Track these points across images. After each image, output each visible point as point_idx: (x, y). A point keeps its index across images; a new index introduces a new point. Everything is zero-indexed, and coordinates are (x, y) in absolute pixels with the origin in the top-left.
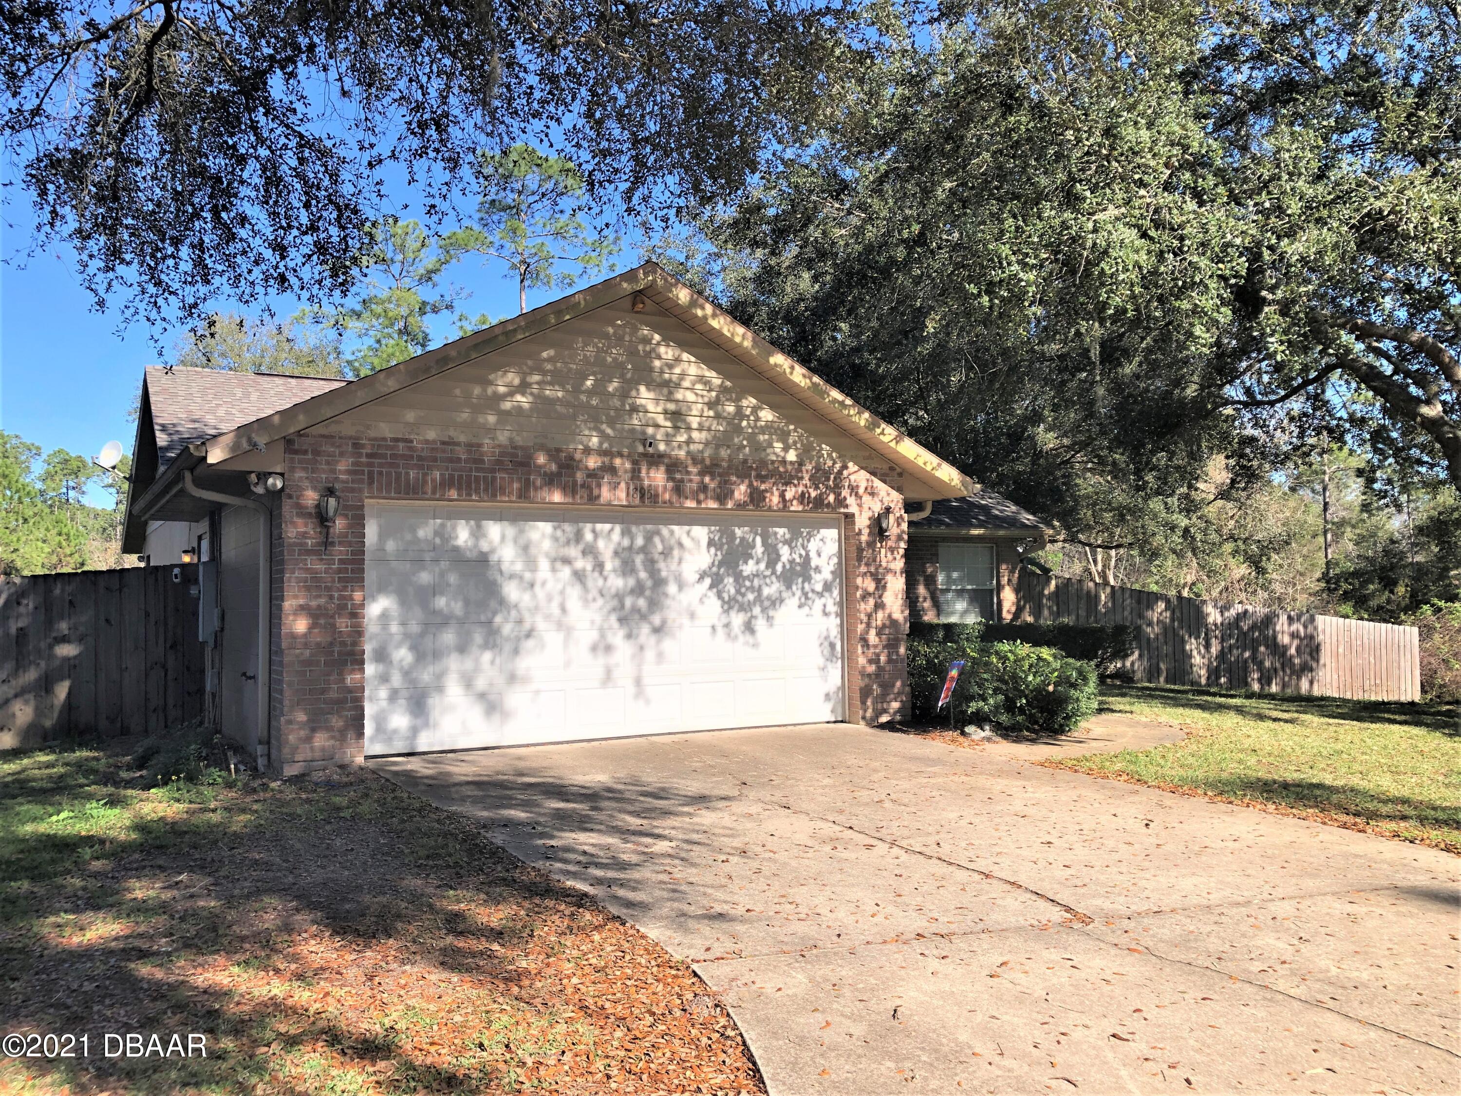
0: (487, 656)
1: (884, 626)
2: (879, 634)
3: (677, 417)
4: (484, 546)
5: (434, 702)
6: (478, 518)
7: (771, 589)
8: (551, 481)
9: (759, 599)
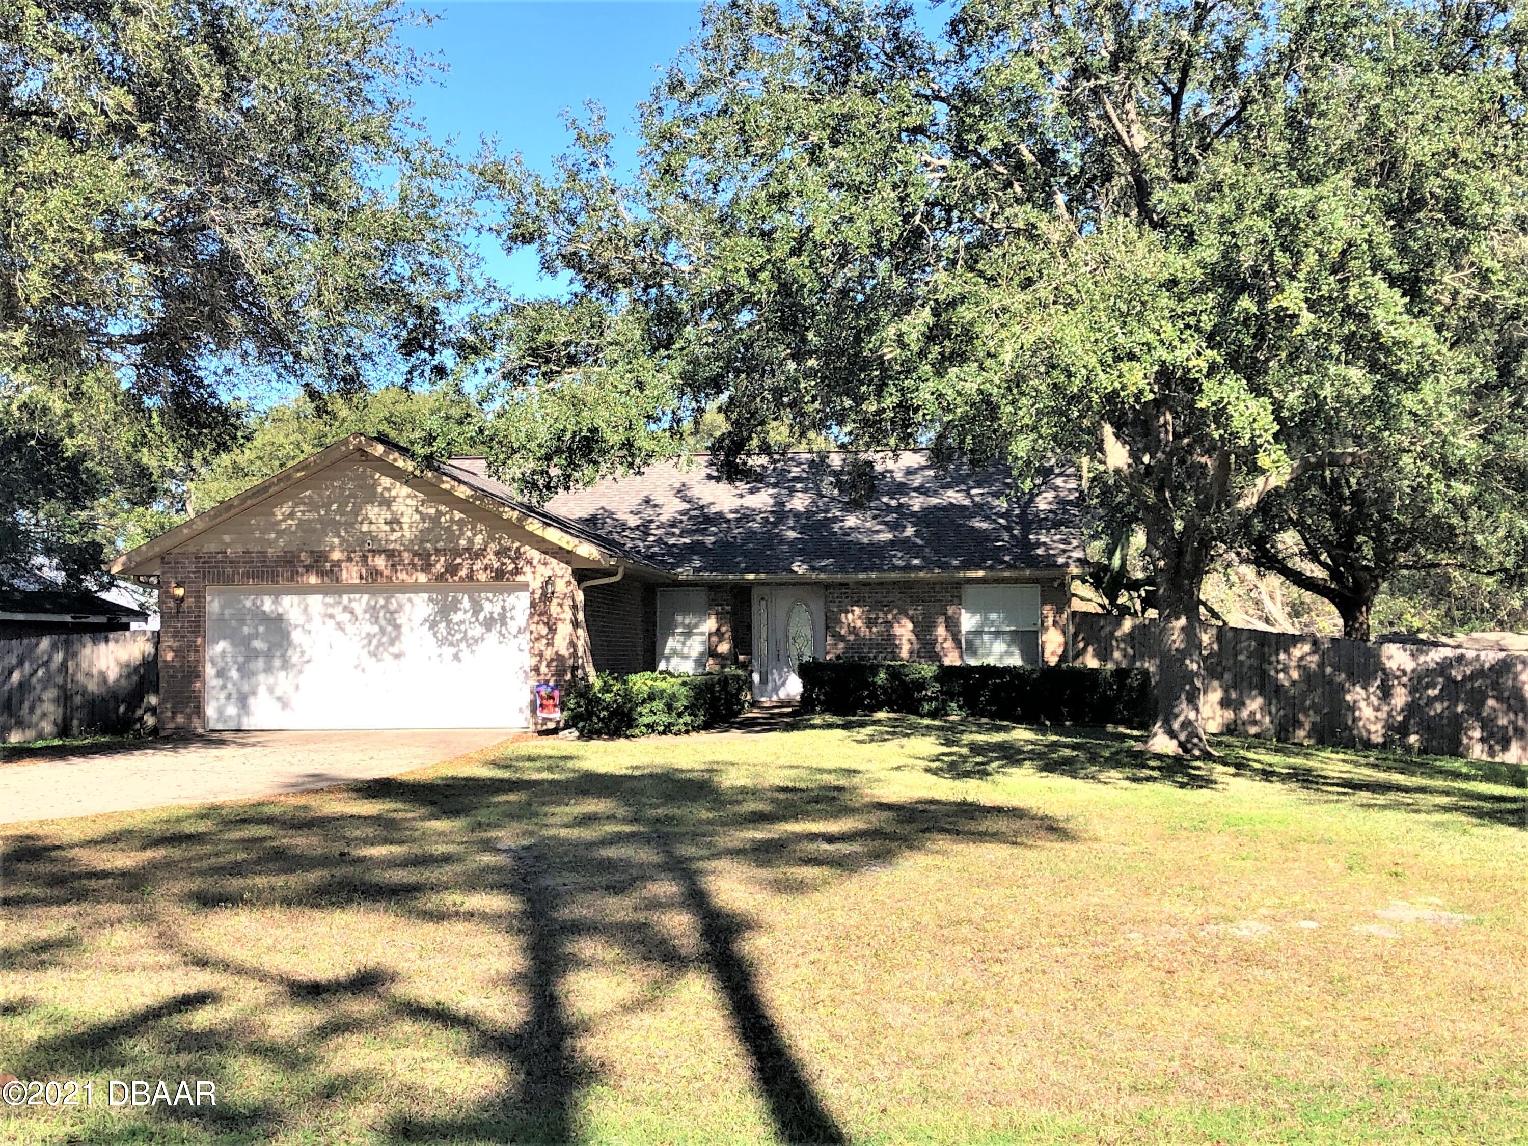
0: (282, 674)
1: (552, 660)
2: (548, 666)
3: (395, 522)
4: (280, 610)
5: (252, 701)
6: (277, 595)
7: (477, 631)
8: (308, 569)
9: (465, 638)
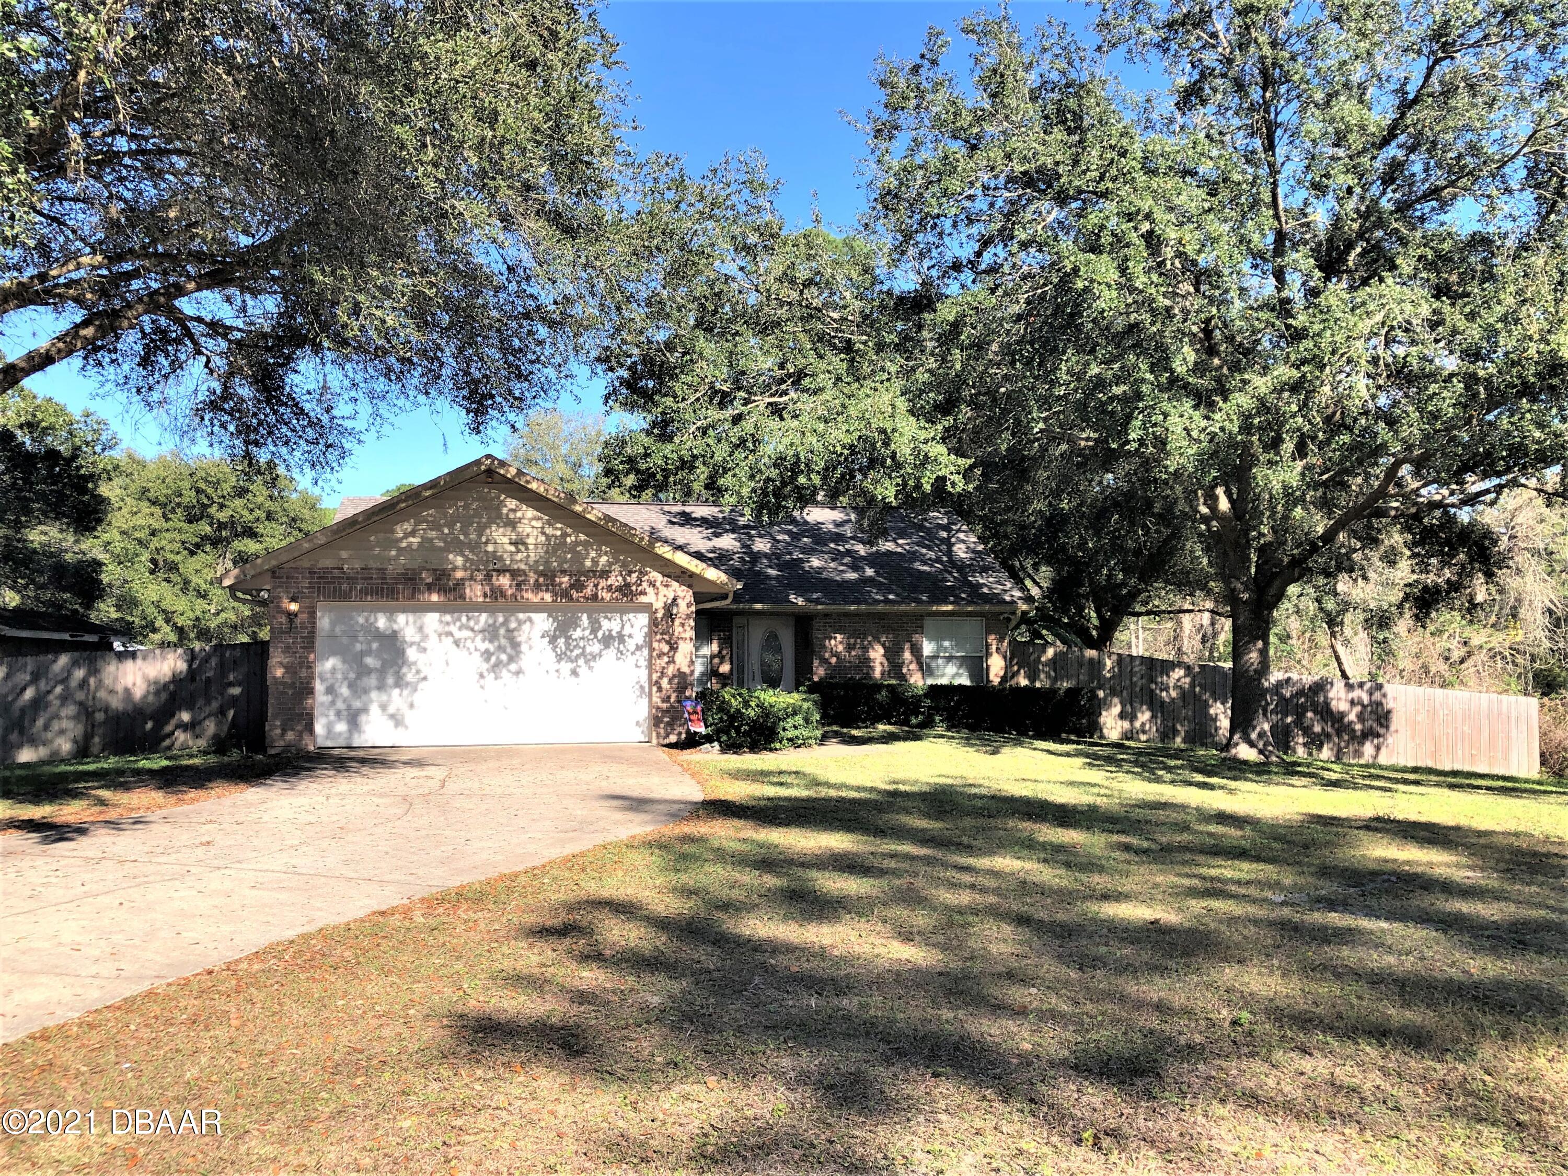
0: (396, 692)
1: (674, 676)
2: (670, 682)
3: (519, 543)
4: (395, 627)
7: (595, 647)
8: (430, 588)
9: (583, 654)
